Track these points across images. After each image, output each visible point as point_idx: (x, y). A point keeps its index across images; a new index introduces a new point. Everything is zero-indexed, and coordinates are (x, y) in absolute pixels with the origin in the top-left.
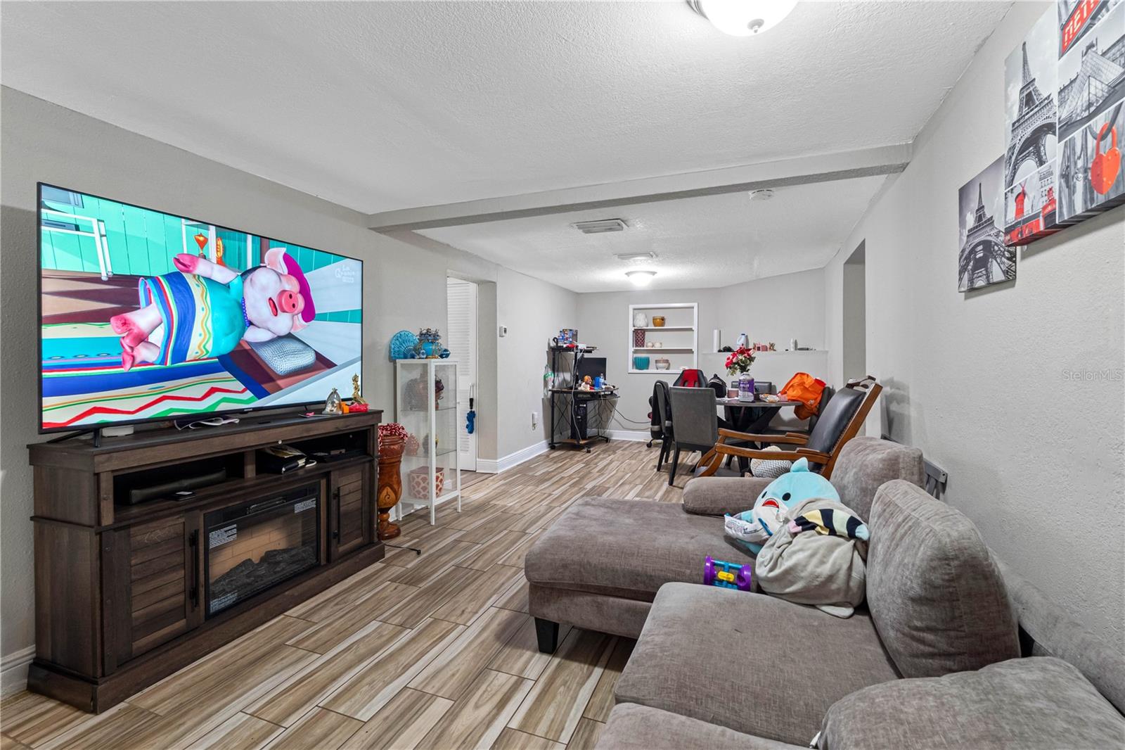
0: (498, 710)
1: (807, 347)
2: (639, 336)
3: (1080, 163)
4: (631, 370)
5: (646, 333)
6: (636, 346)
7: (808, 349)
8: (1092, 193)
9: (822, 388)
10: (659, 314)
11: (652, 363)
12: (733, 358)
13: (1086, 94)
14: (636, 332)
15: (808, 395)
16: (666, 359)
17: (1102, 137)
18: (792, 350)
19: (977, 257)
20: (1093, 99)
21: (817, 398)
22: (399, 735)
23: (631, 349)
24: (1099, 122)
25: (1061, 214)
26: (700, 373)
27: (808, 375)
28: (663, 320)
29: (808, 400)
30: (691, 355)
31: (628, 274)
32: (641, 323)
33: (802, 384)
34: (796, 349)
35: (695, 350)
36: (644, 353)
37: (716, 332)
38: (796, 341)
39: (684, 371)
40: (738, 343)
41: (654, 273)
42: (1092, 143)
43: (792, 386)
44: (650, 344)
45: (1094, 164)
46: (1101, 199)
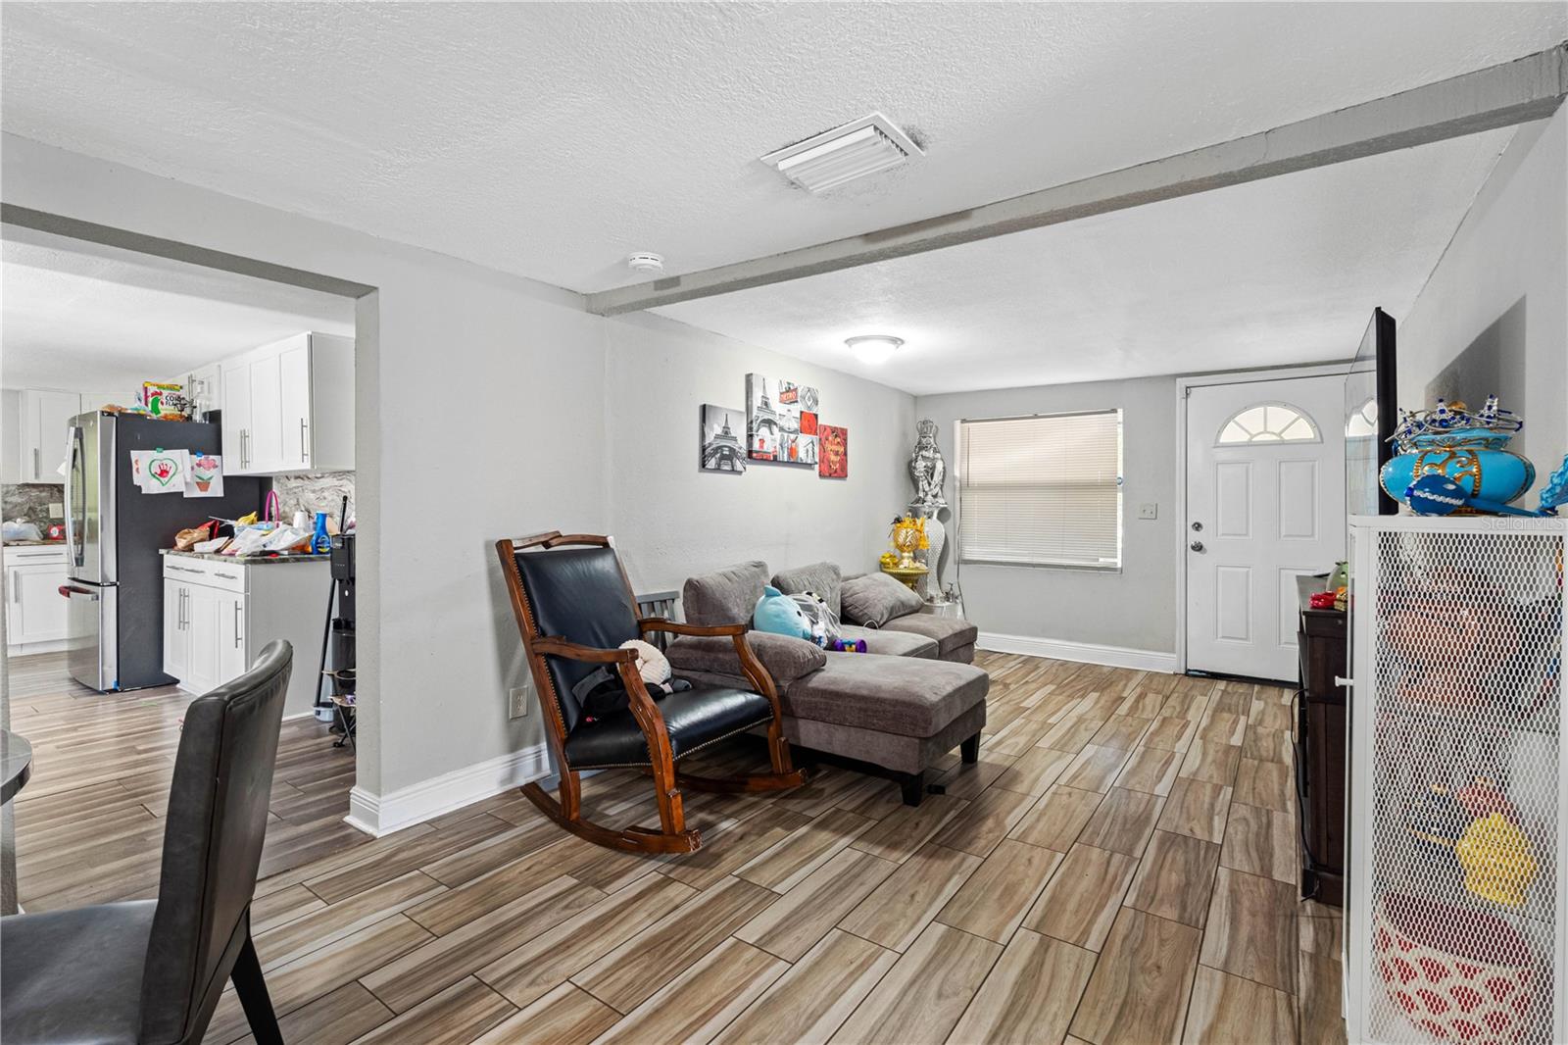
8: (789, 457)
17: (792, 441)
24: (792, 436)
42: (789, 441)
45: (791, 448)
46: (792, 460)
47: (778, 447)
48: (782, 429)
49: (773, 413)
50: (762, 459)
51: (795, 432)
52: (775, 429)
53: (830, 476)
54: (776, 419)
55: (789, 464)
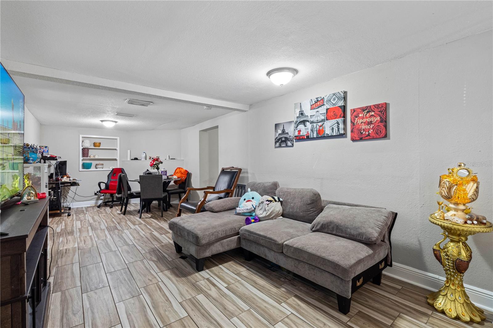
0: (216, 286)
1: (174, 158)
2: (85, 152)
3: (315, 129)
4: (81, 169)
5: (89, 150)
6: (83, 157)
7: (174, 159)
8: (318, 135)
9: (187, 172)
10: (97, 141)
11: (93, 166)
12: (154, 162)
13: (317, 119)
14: (84, 150)
15: (183, 176)
16: (102, 163)
17: (320, 126)
18: (168, 159)
19: (283, 140)
20: (318, 120)
21: (185, 176)
22: (205, 309)
23: (81, 158)
24: (320, 124)
25: (311, 136)
26: (122, 169)
27: (182, 168)
28: (100, 144)
29: (182, 177)
30: (116, 161)
31: (102, 121)
32: (88, 144)
33: (181, 172)
34: (169, 159)
35: (118, 159)
36: (88, 160)
37: (129, 151)
38: (169, 156)
39: (113, 169)
40: (142, 156)
41: (116, 122)
42: (318, 127)
43: (177, 172)
44: (92, 156)
45: (319, 130)
46: (320, 136)
47: (309, 131)
48: (312, 122)
49: (307, 116)
50: (300, 139)
51: (323, 121)
52: (308, 124)
53: (361, 139)
54: (309, 119)
55: (317, 138)
